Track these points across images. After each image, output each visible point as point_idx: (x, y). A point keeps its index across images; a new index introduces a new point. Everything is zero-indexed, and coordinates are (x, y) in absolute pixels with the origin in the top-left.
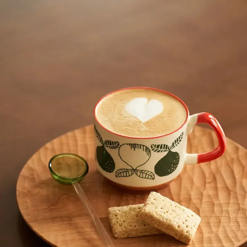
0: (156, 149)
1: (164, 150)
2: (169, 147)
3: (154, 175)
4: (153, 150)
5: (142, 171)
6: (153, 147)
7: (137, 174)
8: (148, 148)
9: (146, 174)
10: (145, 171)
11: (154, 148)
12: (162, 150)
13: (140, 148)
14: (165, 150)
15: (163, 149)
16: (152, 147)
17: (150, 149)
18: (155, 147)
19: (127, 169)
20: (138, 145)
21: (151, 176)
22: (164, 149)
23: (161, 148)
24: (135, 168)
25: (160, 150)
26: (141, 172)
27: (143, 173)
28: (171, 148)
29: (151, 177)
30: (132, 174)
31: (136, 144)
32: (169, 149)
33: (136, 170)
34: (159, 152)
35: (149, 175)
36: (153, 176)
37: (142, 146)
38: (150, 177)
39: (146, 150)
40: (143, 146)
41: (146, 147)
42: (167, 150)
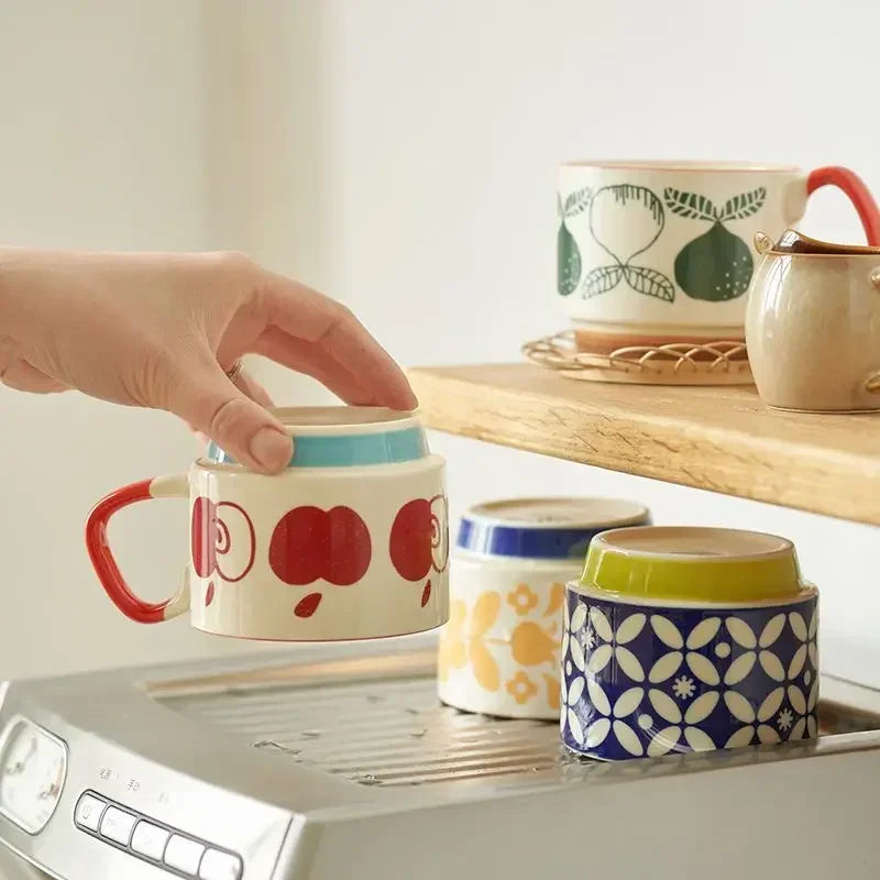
0: (678, 204)
1: (700, 214)
2: (715, 209)
3: (672, 287)
4: (670, 205)
5: (643, 269)
6: (671, 195)
7: (628, 282)
8: (657, 199)
9: (652, 281)
10: (650, 271)
11: (672, 200)
12: (694, 211)
13: (638, 197)
14: (704, 213)
15: (697, 211)
16: (667, 197)
17: (664, 202)
18: (675, 197)
19: (606, 268)
20: (632, 187)
21: (664, 288)
22: (701, 210)
23: (692, 204)
24: (624, 263)
25: (689, 212)
26: (638, 274)
27: (643, 277)
28: (722, 215)
29: (666, 292)
30: (618, 281)
31: (627, 186)
32: (715, 215)
33: (627, 266)
34: (686, 214)
35: (659, 285)
36: (670, 291)
37: (642, 192)
38: (661, 293)
39: (653, 203)
40: (646, 190)
41: (653, 195)
42: (711, 216)
